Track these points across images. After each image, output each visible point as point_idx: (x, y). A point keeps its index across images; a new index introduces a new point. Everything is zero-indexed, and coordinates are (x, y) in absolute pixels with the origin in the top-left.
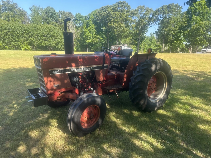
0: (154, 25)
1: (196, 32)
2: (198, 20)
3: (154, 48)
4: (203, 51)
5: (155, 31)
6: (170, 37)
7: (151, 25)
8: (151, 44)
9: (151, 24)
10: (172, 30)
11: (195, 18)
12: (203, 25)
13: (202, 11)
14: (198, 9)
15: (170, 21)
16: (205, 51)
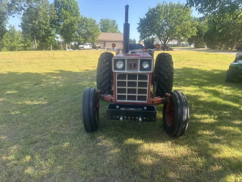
0: (18, 15)
1: (70, 27)
2: (68, 15)
3: (19, 45)
4: (81, 47)
5: (21, 23)
6: (42, 31)
7: (13, 15)
8: (14, 40)
9: (13, 13)
10: (43, 24)
11: (65, 13)
12: (75, 21)
13: (69, 5)
14: (66, 3)
15: (39, 12)
16: (83, 47)
